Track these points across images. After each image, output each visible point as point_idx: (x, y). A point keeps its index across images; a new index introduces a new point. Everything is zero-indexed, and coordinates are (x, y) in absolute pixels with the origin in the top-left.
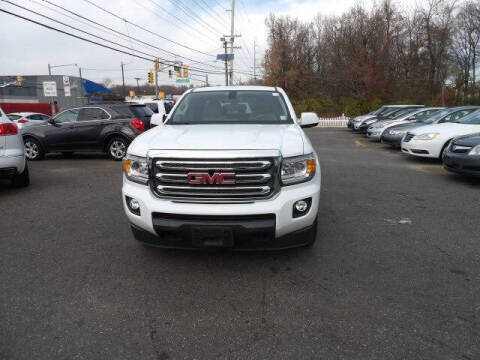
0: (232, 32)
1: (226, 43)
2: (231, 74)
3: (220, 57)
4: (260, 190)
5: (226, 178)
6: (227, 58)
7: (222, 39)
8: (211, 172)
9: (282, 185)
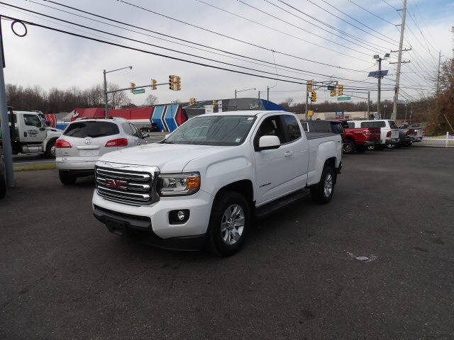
0: (401, 47)
1: (380, 60)
2: (396, 90)
3: (372, 74)
4: (142, 197)
5: (123, 184)
6: (380, 74)
7: (376, 57)
8: (115, 179)
9: (161, 195)
